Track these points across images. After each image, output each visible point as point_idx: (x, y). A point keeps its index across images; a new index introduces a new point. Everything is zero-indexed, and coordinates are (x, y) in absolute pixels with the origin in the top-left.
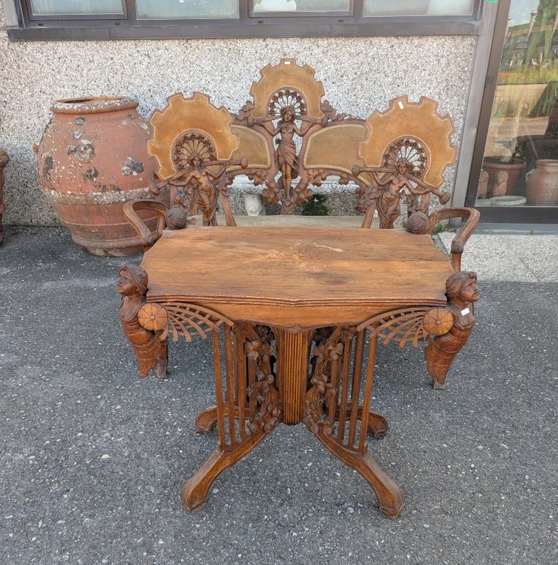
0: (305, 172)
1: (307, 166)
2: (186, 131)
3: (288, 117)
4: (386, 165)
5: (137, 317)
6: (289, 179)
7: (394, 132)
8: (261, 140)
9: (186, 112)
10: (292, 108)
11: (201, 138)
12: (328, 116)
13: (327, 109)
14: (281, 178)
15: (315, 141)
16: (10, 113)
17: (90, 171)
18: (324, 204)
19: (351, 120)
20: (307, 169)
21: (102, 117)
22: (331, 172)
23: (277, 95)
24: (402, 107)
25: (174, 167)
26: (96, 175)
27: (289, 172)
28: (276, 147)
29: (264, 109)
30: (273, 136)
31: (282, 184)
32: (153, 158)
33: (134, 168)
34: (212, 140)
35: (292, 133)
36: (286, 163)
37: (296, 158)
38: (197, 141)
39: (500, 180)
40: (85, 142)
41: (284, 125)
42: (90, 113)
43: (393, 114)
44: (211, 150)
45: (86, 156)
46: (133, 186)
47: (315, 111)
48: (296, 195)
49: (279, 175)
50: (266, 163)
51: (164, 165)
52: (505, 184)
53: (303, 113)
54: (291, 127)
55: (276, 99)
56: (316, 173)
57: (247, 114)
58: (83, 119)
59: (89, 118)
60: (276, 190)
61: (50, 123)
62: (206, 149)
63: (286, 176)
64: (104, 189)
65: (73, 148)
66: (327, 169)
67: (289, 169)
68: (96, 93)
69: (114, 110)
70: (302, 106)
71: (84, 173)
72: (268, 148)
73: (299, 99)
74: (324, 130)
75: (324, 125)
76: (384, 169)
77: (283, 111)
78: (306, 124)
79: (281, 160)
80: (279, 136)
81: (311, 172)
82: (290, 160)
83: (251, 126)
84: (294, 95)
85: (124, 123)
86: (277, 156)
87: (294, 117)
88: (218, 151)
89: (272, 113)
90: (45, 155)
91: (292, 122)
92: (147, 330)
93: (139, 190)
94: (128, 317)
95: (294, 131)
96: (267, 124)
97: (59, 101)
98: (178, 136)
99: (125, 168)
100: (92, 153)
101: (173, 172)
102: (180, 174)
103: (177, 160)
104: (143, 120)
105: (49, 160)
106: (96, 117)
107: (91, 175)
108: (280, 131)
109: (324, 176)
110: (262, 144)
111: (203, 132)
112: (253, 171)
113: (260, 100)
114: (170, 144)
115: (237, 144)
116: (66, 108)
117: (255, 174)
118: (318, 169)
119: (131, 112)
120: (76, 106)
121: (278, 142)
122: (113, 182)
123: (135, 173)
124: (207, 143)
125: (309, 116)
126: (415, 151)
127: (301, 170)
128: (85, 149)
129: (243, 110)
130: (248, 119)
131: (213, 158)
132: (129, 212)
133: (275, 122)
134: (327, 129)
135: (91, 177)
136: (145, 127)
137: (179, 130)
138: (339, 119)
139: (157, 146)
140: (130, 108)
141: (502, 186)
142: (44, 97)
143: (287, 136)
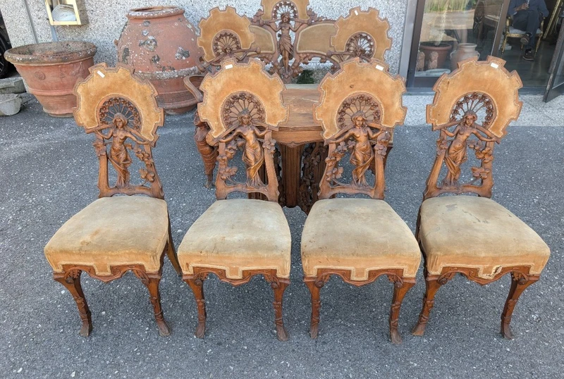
0: (298, 56)
1: (299, 52)
2: (221, 31)
3: (285, 20)
4: (348, 50)
5: (205, 139)
6: (287, 60)
7: (352, 30)
8: (268, 35)
9: (221, 19)
10: (288, 13)
11: (231, 35)
12: (312, 19)
13: (311, 14)
14: (282, 59)
15: (304, 35)
16: (96, 18)
17: (155, 57)
18: (311, 77)
19: (327, 21)
20: (299, 54)
21: (161, 20)
22: (315, 55)
23: (278, 5)
24: (357, 14)
25: (214, 54)
26: (158, 60)
27: (287, 56)
28: (278, 39)
29: (270, 14)
30: (276, 32)
31: (283, 63)
32: (201, 48)
33: (183, 55)
34: (238, 36)
35: (289, 30)
36: (285, 49)
37: (292, 46)
38: (228, 37)
39: (433, 58)
40: (151, 38)
41: (283, 25)
42: (154, 18)
43: (352, 18)
44: (237, 43)
45: (152, 47)
46: (183, 67)
47: (304, 15)
48: (292, 71)
49: (281, 57)
50: (272, 50)
51: (207, 53)
52: (436, 61)
53: (295, 16)
54: (288, 26)
55: (277, 8)
56: (305, 56)
57: (259, 18)
58: (149, 22)
59: (153, 22)
60: (279, 67)
61: (126, 25)
62: (234, 42)
63: (285, 58)
64: (164, 69)
65: (142, 41)
66: (312, 53)
67: (287, 53)
68: (155, 4)
69: (169, 16)
70: (295, 12)
71: (151, 58)
72: (273, 40)
73: (293, 8)
74: (309, 27)
75: (310, 24)
76: (347, 53)
77: (283, 16)
78: (297, 24)
79: (282, 47)
80: (280, 32)
81: (301, 55)
82: (288, 47)
83: (261, 26)
84: (289, 5)
85: (176, 24)
86: (279, 45)
87: (289, 19)
88: (242, 44)
89: (275, 17)
90: (123, 47)
91: (288, 22)
92: (210, 146)
93: (187, 69)
94: (200, 139)
95: (290, 28)
96: (272, 24)
97: (132, 10)
98: (216, 34)
99: (177, 55)
100: (156, 45)
101: (213, 57)
102: (218, 58)
103: (216, 50)
104: (188, 22)
105: (126, 51)
106: (158, 21)
107: (155, 59)
108: (281, 29)
109: (310, 58)
110: (269, 38)
111: (232, 31)
112: (264, 55)
113: (267, 8)
114: (211, 39)
115: (254, 38)
116: (138, 15)
117: (265, 57)
118: (306, 53)
119: (180, 17)
120: (144, 14)
121: (280, 36)
122: (170, 64)
123: (184, 58)
124: (235, 38)
125: (300, 18)
126: (366, 41)
127: (295, 54)
128: (151, 42)
129: (256, 16)
130: (260, 21)
131: (238, 48)
132: (188, 83)
133: (277, 23)
134: (311, 27)
135: (155, 61)
136: (190, 27)
137: (217, 31)
138: (319, 20)
139: (203, 41)
140: (179, 14)
141: (434, 62)
142: (119, 6)
143: (285, 32)
